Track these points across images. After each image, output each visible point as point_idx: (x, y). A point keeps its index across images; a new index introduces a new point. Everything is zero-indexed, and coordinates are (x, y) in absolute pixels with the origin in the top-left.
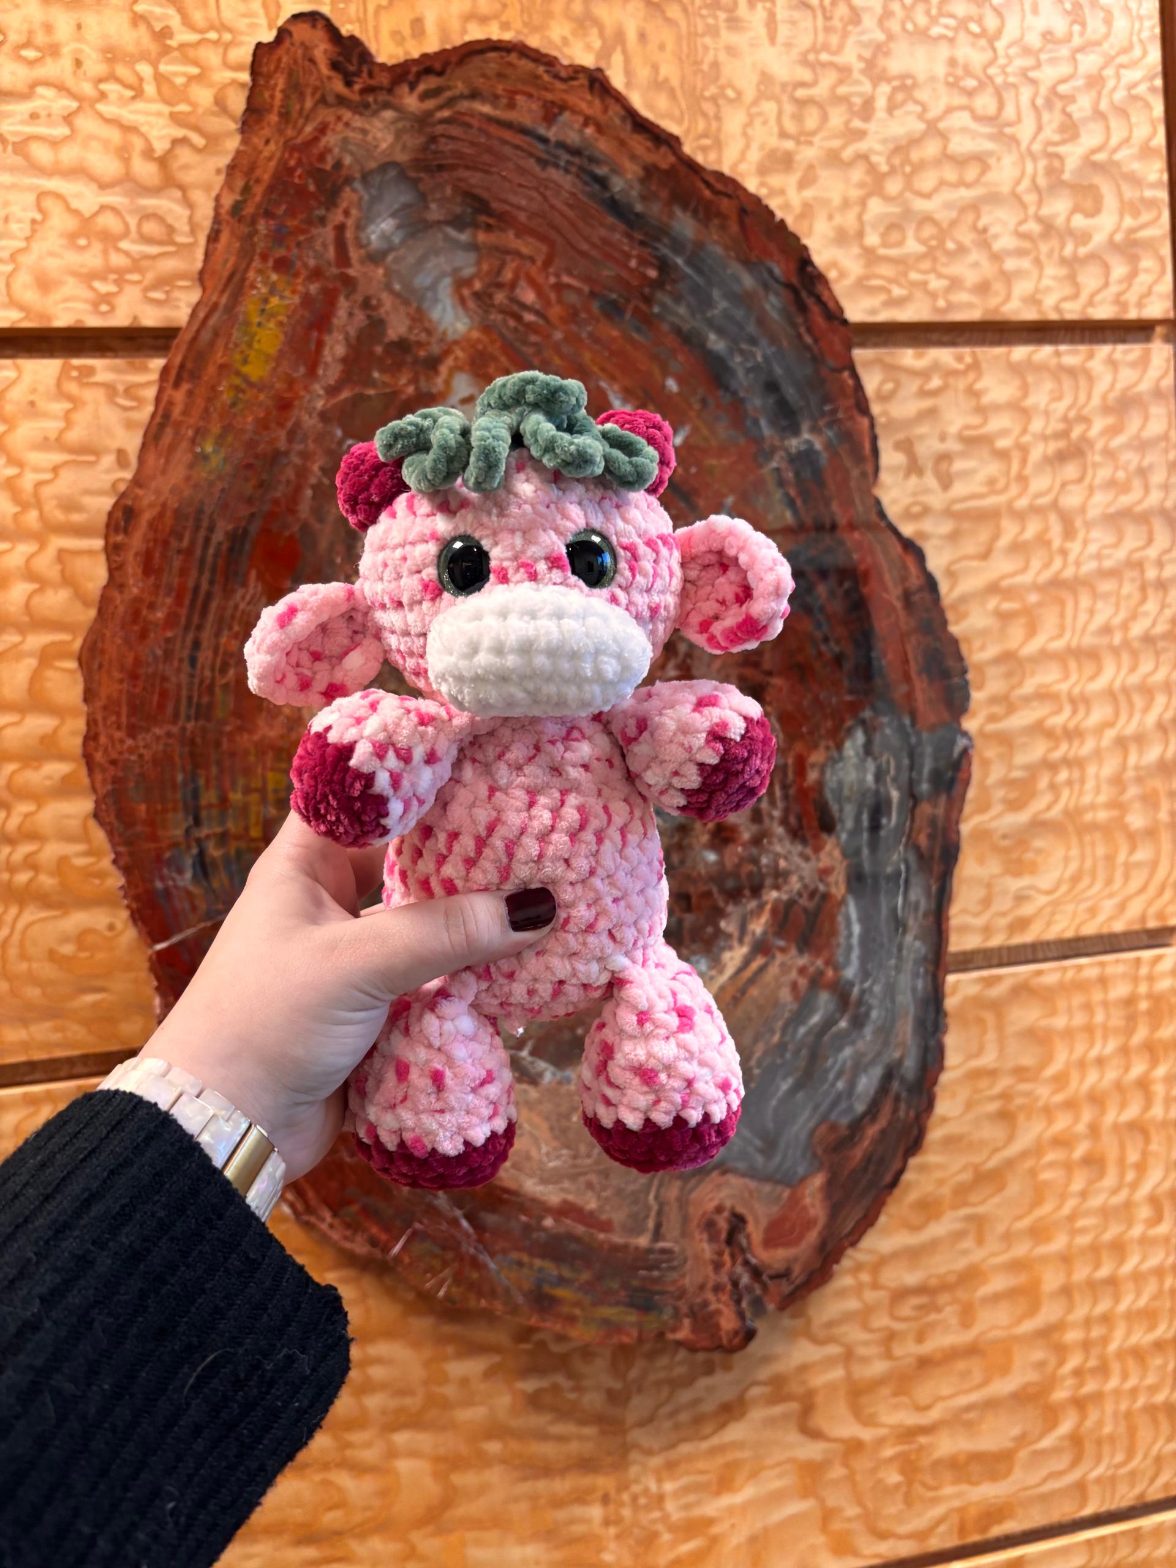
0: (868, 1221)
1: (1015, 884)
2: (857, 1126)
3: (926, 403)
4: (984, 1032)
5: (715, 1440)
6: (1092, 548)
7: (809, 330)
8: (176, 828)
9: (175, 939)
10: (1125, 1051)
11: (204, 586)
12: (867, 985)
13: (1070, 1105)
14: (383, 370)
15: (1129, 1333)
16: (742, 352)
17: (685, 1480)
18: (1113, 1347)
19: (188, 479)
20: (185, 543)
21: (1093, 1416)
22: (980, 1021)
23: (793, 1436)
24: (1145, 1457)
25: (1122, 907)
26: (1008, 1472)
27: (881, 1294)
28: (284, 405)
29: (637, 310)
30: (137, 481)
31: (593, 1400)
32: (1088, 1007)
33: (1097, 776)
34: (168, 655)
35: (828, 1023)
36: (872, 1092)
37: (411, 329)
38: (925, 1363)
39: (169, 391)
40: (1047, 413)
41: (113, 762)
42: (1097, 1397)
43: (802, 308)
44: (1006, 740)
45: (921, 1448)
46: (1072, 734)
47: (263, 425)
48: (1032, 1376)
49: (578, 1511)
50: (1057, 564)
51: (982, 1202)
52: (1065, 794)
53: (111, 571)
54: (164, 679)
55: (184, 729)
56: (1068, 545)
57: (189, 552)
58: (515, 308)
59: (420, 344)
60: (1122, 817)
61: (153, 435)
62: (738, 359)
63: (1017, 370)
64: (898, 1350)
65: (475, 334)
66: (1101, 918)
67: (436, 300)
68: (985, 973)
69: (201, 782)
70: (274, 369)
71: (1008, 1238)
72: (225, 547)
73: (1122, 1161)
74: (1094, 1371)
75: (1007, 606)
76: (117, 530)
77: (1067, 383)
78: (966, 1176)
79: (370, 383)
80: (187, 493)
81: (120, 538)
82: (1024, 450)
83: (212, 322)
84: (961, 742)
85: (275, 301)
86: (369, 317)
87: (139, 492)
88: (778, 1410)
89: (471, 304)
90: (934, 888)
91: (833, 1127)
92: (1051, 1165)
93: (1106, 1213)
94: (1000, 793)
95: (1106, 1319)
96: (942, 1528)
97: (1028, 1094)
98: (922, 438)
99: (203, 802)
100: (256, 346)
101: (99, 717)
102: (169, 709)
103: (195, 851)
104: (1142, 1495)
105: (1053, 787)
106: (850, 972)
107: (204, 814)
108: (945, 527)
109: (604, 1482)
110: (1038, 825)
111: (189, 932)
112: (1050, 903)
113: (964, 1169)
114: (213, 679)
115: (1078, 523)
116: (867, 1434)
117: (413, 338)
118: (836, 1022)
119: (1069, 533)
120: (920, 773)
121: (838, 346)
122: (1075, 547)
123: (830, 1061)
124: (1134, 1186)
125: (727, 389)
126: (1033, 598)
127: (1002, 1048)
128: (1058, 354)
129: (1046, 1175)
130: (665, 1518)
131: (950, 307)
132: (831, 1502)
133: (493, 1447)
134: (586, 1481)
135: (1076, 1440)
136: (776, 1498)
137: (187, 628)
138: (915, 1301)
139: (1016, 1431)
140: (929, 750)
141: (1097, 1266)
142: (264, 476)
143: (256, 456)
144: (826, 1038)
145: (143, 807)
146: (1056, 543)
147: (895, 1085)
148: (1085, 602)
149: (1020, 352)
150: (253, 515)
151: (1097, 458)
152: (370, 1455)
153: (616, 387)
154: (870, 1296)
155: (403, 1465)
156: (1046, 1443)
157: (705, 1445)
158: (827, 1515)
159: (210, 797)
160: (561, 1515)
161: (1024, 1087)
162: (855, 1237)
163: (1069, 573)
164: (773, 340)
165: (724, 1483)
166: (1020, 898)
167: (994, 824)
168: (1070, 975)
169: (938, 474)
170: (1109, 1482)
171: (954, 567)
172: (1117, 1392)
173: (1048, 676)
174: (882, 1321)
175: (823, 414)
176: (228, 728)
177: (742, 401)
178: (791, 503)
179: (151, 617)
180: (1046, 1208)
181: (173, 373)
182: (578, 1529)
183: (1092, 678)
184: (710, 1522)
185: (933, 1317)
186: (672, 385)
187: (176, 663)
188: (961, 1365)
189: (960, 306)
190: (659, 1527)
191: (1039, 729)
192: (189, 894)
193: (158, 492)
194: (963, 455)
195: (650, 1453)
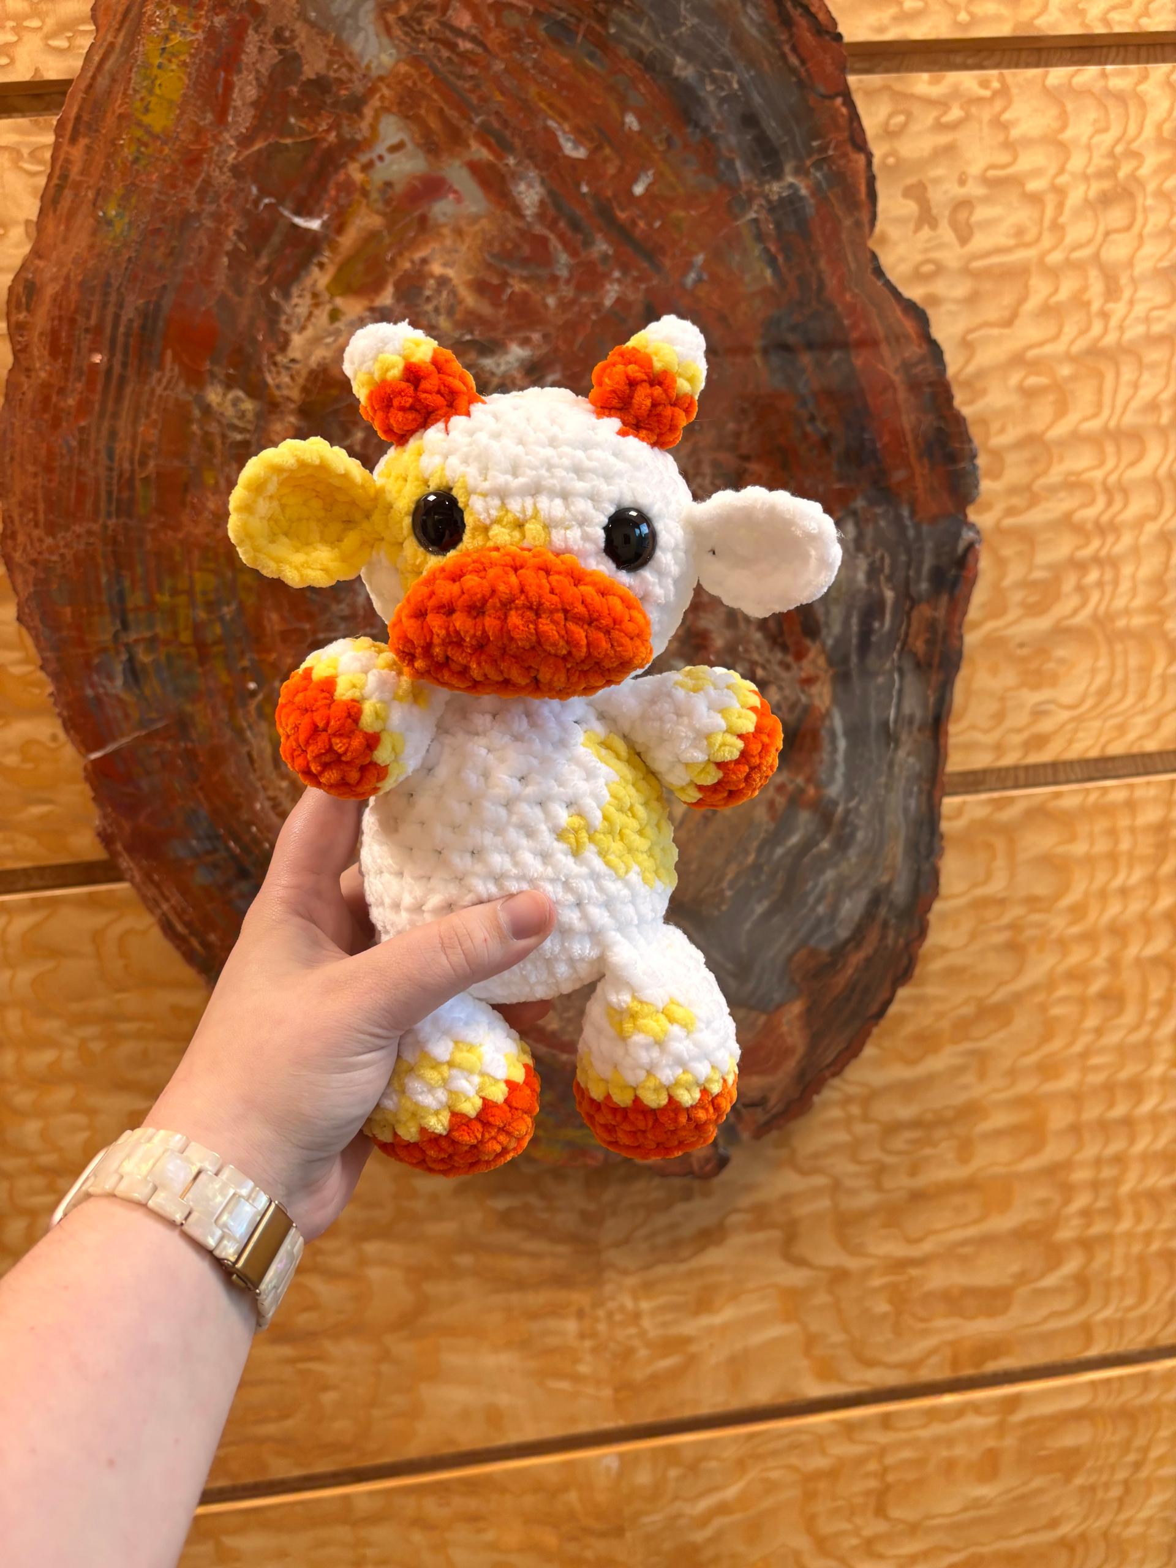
0: (852, 1051)
1: (1032, 698)
2: (839, 953)
3: (943, 139)
4: (994, 857)
5: (694, 1264)
6: (1140, 309)
7: (794, 49)
8: (104, 631)
9: (110, 748)
10: (1152, 881)
11: (117, 369)
12: (852, 804)
13: (1089, 937)
14: (300, 116)
15: (1143, 1177)
16: (714, 79)
17: (662, 1300)
18: (1125, 1189)
19: (91, 247)
20: (93, 321)
21: (1101, 1258)
22: (989, 847)
23: (776, 1263)
24: (1159, 1300)
25: (1157, 724)
26: (1005, 1309)
27: (873, 1128)
28: (193, 160)
29: (590, 30)
30: (37, 253)
31: (566, 1220)
32: (1113, 833)
33: (1133, 577)
34: (83, 445)
35: (808, 845)
36: (856, 918)
37: (329, 64)
38: (918, 1197)
39: (66, 148)
40: (1089, 147)
41: (34, 563)
42: (1107, 1239)
43: (787, 22)
44: (1027, 537)
45: (911, 1280)
46: (1105, 529)
47: (170, 182)
48: (1034, 1214)
49: (552, 1323)
50: (1097, 328)
51: (985, 1037)
52: (1095, 597)
53: (15, 353)
54: (81, 472)
55: (105, 527)
56: (1110, 306)
57: (98, 330)
58: (449, 34)
59: (340, 82)
60: (1161, 624)
61: (50, 200)
62: (710, 87)
63: (1053, 95)
64: (889, 1183)
65: (403, 68)
66: (1132, 736)
67: (358, 29)
68: (996, 795)
69: (127, 583)
70: (179, 118)
71: (1013, 1074)
72: (135, 325)
73: (1144, 996)
74: (1104, 1212)
75: (1033, 381)
76: (18, 307)
77: (1115, 111)
78: (968, 1010)
79: (285, 130)
80: (91, 264)
81: (22, 316)
82: (1060, 192)
83: (108, 65)
84: (968, 535)
85: (176, 38)
86: (281, 52)
87: (41, 263)
88: (760, 1236)
89: (398, 32)
90: (932, 700)
91: (813, 953)
92: (1064, 1000)
93: (1122, 1051)
94: (1017, 596)
95: (1119, 1160)
96: (934, 1360)
97: (1040, 925)
98: (937, 181)
99: (130, 605)
100: (157, 91)
101: (16, 516)
102: (89, 506)
103: (124, 657)
104: (1153, 1340)
105: (1080, 589)
106: (834, 790)
107: (131, 617)
108: (961, 289)
109: (580, 1298)
110: (1061, 632)
111: (124, 741)
112: (1072, 719)
113: (966, 1002)
114: (133, 471)
115: (1124, 280)
116: (853, 1264)
117: (332, 74)
118: (817, 844)
119: (1112, 292)
120: (918, 571)
121: (830, 69)
122: (1118, 309)
123: (810, 884)
124: (1156, 1024)
125: (697, 125)
126: (1066, 370)
127: (1012, 876)
128: (1104, 75)
129: (1056, 1011)
130: (642, 1334)
131: (974, 20)
132: (815, 1326)
133: (465, 1260)
134: (561, 1295)
135: (1082, 1281)
136: (758, 1321)
137: (101, 416)
138: (909, 1135)
139: (1015, 1268)
140: (929, 545)
141: (1111, 1105)
142: (174, 243)
143: (164, 220)
144: (806, 860)
145: (68, 611)
146: (1095, 306)
147: (883, 911)
148: (1128, 374)
149: (1057, 75)
150: (164, 287)
151: (1150, 201)
152: (343, 1261)
153: (567, 127)
154: (860, 1129)
155: (375, 1273)
156: (1051, 1280)
157: (683, 1268)
158: (810, 1341)
159: (136, 599)
160: (535, 1326)
161: (1036, 917)
162: (838, 1066)
163: (1110, 339)
164: (751, 63)
165: (703, 1304)
166: (1038, 713)
167: (1010, 631)
168: (1093, 798)
169: (954, 225)
170: (1118, 1325)
171: (970, 337)
172: (1129, 1235)
173: (1080, 461)
174: (874, 1153)
175: (810, 152)
176: (151, 526)
177: (714, 139)
178: (772, 261)
179: (62, 404)
180: (1056, 1045)
181: (70, 126)
182: (552, 1341)
183: (1132, 464)
184: (687, 1340)
185: (928, 1151)
186: (632, 121)
187: (92, 454)
188: (957, 1200)
189: (987, 19)
190: (636, 1343)
191: (1066, 522)
192: (120, 700)
193: (60, 264)
194: (986, 200)
195: (625, 1272)
